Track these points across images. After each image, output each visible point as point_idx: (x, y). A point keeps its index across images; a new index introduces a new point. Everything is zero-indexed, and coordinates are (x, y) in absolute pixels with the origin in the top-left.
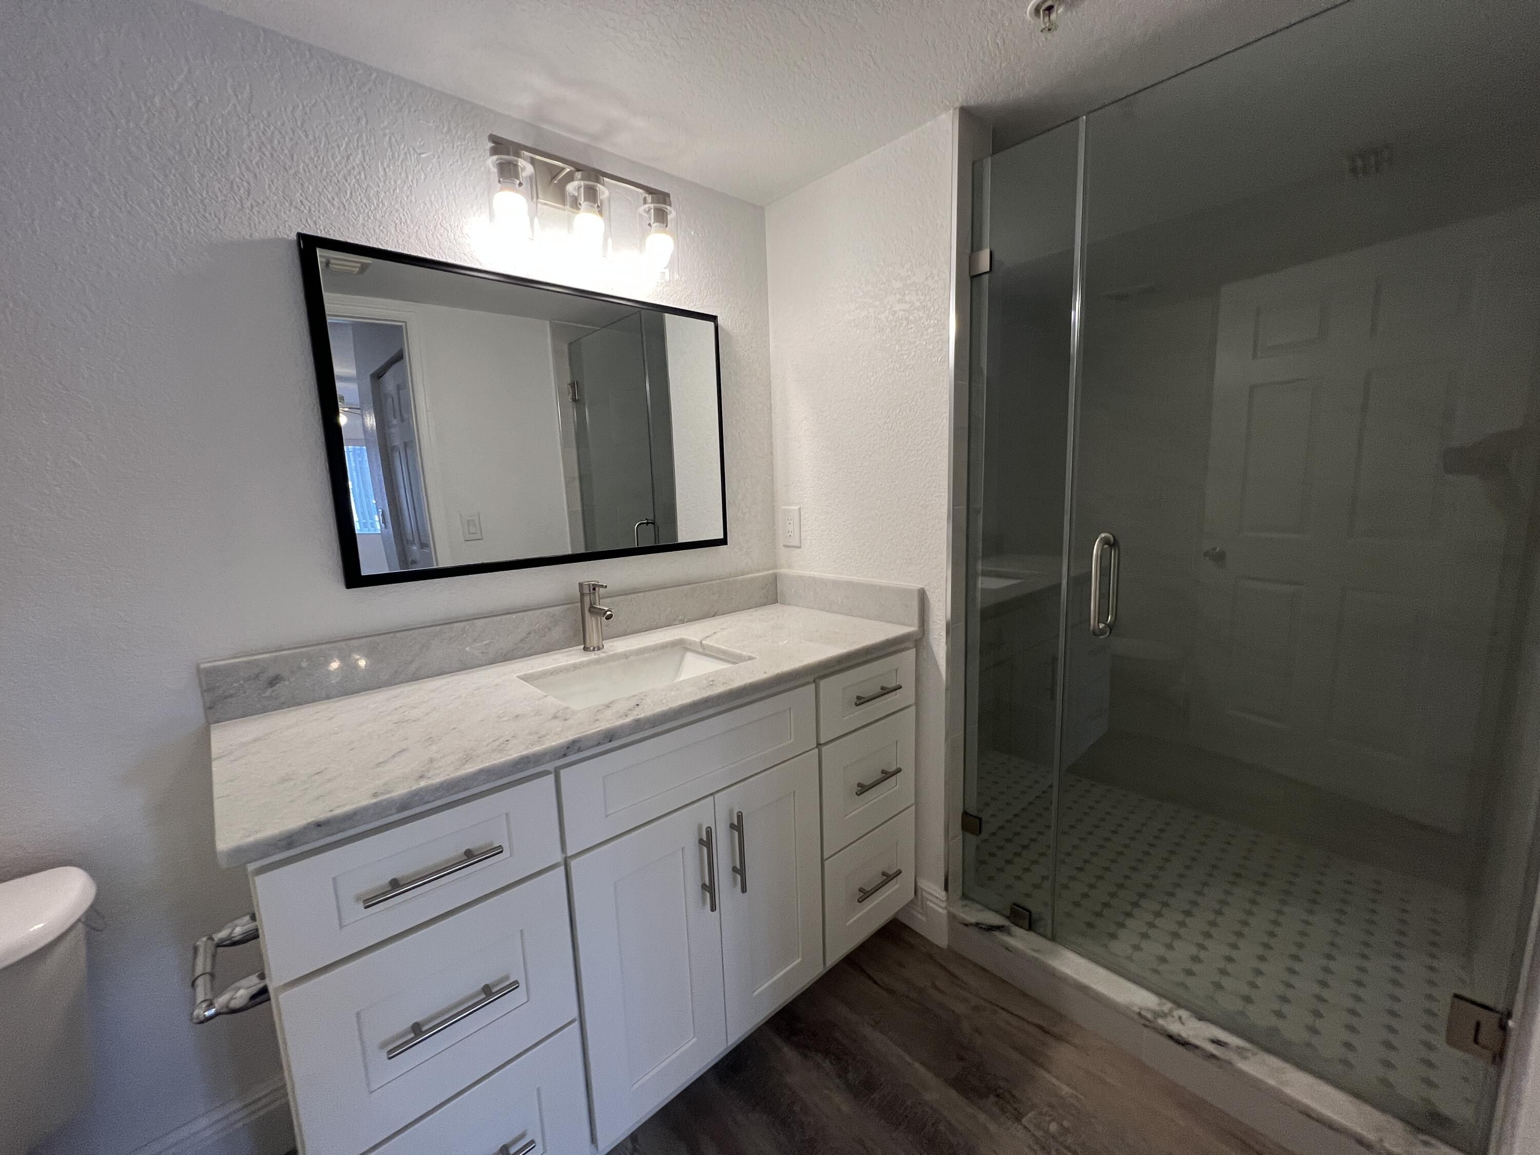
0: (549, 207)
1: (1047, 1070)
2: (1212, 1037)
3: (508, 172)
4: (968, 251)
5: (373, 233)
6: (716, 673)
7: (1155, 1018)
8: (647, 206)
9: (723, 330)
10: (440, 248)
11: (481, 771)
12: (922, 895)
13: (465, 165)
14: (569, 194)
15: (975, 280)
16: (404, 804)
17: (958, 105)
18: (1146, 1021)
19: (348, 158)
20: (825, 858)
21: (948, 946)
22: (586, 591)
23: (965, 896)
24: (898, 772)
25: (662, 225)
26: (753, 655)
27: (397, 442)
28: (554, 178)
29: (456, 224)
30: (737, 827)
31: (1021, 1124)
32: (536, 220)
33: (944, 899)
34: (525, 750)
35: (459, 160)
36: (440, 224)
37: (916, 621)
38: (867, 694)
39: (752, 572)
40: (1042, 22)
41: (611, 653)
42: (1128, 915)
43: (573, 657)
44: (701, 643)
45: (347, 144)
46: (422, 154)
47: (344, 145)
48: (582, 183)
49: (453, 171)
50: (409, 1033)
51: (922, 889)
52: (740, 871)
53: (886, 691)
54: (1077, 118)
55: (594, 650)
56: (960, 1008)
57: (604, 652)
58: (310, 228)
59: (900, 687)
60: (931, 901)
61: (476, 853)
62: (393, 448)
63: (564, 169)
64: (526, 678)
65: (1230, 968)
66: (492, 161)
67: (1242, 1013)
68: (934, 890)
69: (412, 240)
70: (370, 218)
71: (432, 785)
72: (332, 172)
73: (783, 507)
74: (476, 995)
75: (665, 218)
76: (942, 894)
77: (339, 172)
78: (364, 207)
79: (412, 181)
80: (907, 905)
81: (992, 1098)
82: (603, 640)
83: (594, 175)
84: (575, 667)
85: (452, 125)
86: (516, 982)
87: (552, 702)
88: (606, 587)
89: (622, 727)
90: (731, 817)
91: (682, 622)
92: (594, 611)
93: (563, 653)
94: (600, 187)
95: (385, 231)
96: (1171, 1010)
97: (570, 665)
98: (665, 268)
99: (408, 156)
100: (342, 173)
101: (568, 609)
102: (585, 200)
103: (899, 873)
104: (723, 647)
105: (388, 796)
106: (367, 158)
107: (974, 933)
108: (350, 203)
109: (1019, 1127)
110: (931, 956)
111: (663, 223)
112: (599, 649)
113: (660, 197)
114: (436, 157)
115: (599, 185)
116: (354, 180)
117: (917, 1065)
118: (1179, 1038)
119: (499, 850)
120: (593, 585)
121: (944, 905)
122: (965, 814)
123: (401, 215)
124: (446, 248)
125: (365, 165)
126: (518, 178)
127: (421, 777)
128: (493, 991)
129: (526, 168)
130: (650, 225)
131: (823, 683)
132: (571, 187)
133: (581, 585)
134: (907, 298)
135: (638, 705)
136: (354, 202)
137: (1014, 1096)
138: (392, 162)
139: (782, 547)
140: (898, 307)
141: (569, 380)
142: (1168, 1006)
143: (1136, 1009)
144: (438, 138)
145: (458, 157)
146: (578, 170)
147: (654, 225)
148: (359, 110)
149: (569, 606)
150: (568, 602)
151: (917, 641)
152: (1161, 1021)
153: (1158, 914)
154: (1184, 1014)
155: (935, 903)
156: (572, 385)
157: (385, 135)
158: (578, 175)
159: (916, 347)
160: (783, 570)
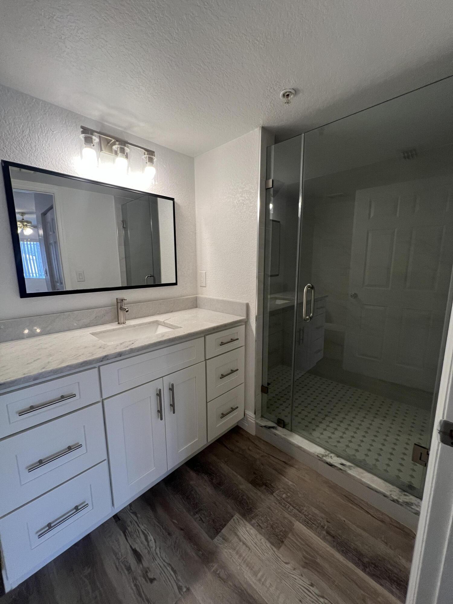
0: (105, 154)
1: (285, 477)
2: (341, 463)
3: (88, 141)
4: (265, 179)
5: (33, 161)
6: (166, 333)
7: (322, 457)
8: (145, 156)
9: (177, 203)
10: (61, 168)
11: (68, 366)
12: (247, 416)
13: (72, 137)
14: (114, 150)
15: (267, 190)
16: (36, 378)
17: (261, 126)
18: (319, 458)
19: (23, 131)
20: (208, 402)
21: (256, 435)
22: (119, 301)
23: (262, 416)
24: (237, 371)
25: (151, 163)
26: (182, 327)
27: (52, 241)
28: (108, 143)
29: (68, 159)
30: (172, 389)
31: (273, 495)
32: (99, 159)
33: (254, 417)
34: (86, 359)
35: (70, 134)
36: (61, 158)
37: (245, 315)
38: (224, 341)
39: (187, 296)
40: (285, 100)
41: (128, 325)
42: (321, 422)
43: (114, 326)
44: (164, 322)
45: (23, 126)
46: (54, 131)
47: (21, 126)
48: (119, 146)
49: (67, 139)
50: (38, 463)
51: (247, 414)
52: (173, 405)
53: (232, 340)
54: (301, 134)
55: (122, 324)
56: (257, 456)
57: (125, 325)
58: (7, 158)
59: (238, 339)
60: (250, 418)
61: (65, 397)
62: (50, 244)
63: (112, 140)
64: (93, 334)
65: (353, 440)
66: (82, 136)
67: (354, 455)
68: (251, 414)
69: (49, 164)
70: (32, 155)
71: (47, 371)
72: (16, 136)
73: (200, 272)
74: (66, 449)
75: (152, 161)
76: (253, 416)
77: (19, 137)
78: (29, 150)
79: (50, 142)
80: (241, 420)
81: (264, 487)
82: (126, 320)
83: (124, 143)
84: (114, 330)
85: (67, 120)
86: (81, 445)
87: (101, 342)
88: (126, 300)
89: (126, 351)
90: (170, 385)
91: (159, 314)
92: (122, 309)
93: (110, 325)
94: (126, 148)
95: (38, 160)
96: (329, 454)
97: (112, 329)
98: (152, 180)
99: (48, 132)
100: (21, 137)
101: (112, 308)
102: (120, 153)
103: (237, 408)
104: (171, 323)
105: (29, 374)
106: (31, 132)
107: (264, 429)
108: (24, 149)
109: (272, 496)
110: (249, 439)
111: (152, 163)
112: (124, 323)
113: (150, 153)
114: (60, 132)
115: (125, 147)
116: (25, 140)
117: (239, 476)
118: (330, 463)
119: (74, 396)
120: (122, 299)
121: (254, 419)
122: (262, 386)
123: (45, 155)
124: (63, 168)
125: (30, 134)
126: (92, 143)
127: (44, 368)
128: (72, 448)
129: (96, 139)
130: (146, 163)
131: (207, 337)
132: (115, 147)
133: (117, 299)
134: (243, 195)
135: (133, 343)
136: (25, 148)
137: (271, 486)
138: (42, 134)
139: (199, 287)
140: (240, 199)
141: (122, 220)
142: (328, 452)
143: (316, 454)
144: (61, 126)
145: (69, 133)
146: (117, 141)
147: (148, 163)
148: (28, 113)
149: (112, 307)
150: (112, 305)
151: (246, 322)
152: (324, 458)
153: (331, 422)
154: (332, 455)
155: (251, 419)
156: (123, 221)
157: (39, 123)
158: (117, 143)
159: (246, 214)
160: (200, 296)
